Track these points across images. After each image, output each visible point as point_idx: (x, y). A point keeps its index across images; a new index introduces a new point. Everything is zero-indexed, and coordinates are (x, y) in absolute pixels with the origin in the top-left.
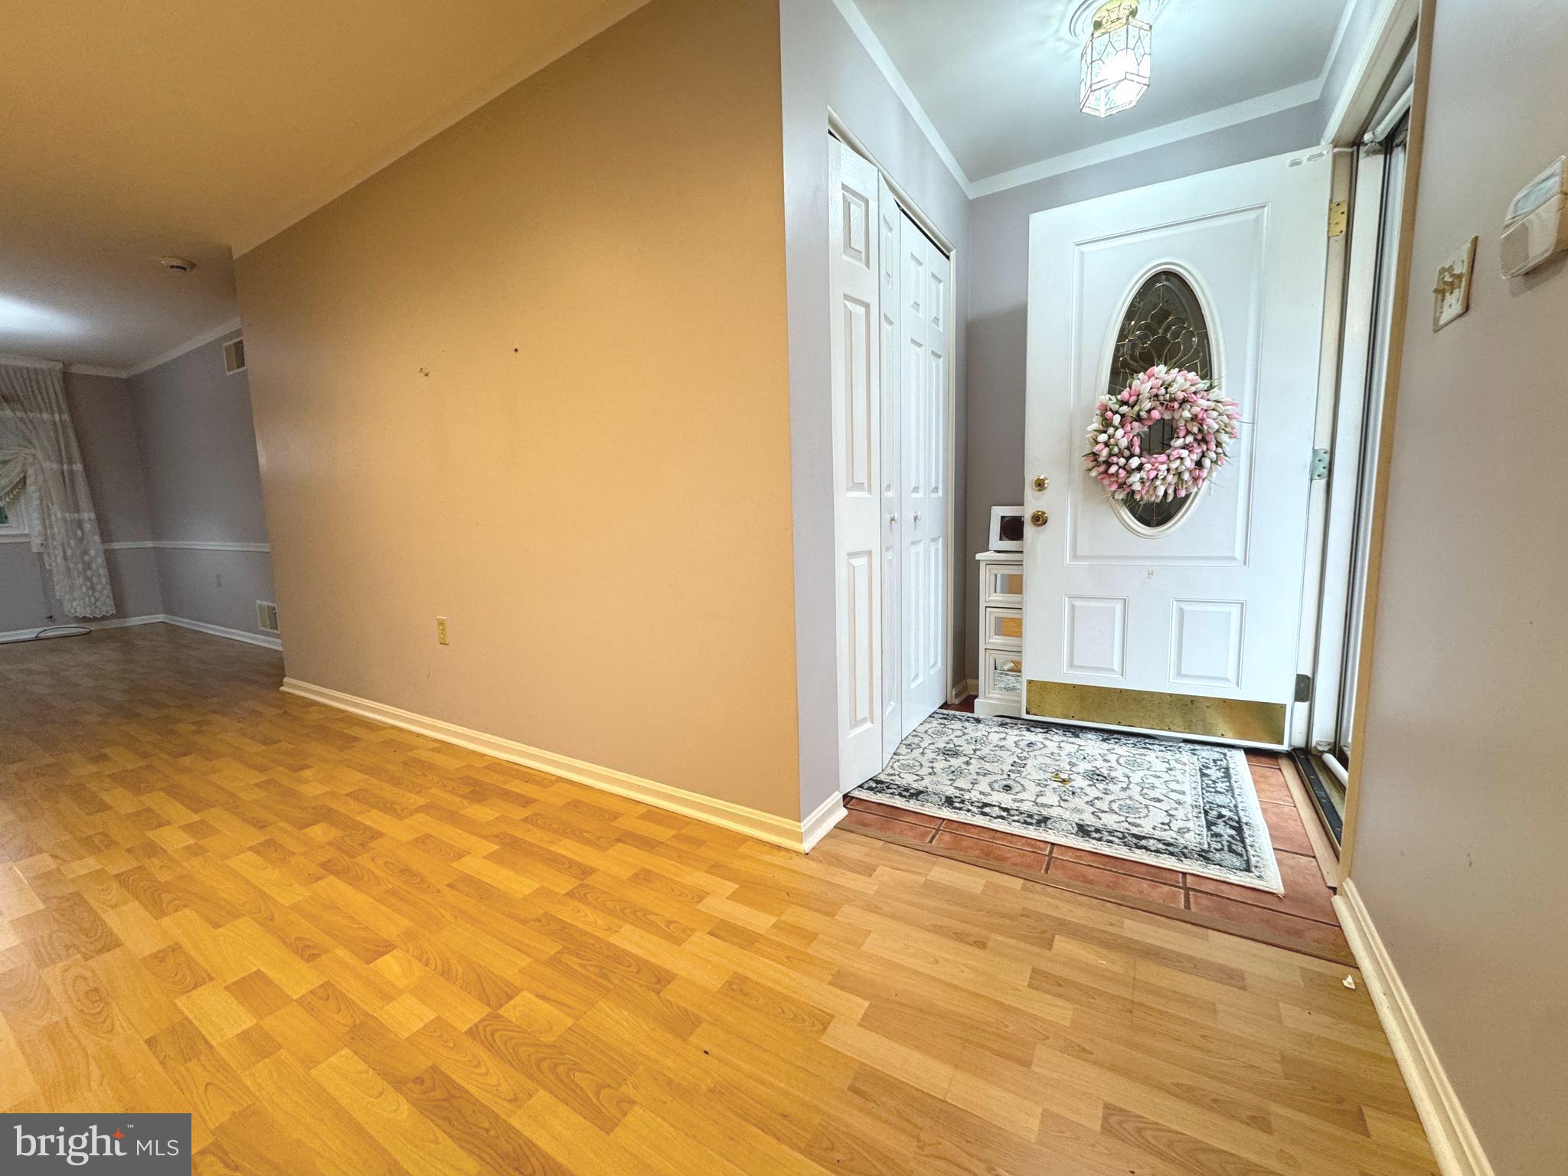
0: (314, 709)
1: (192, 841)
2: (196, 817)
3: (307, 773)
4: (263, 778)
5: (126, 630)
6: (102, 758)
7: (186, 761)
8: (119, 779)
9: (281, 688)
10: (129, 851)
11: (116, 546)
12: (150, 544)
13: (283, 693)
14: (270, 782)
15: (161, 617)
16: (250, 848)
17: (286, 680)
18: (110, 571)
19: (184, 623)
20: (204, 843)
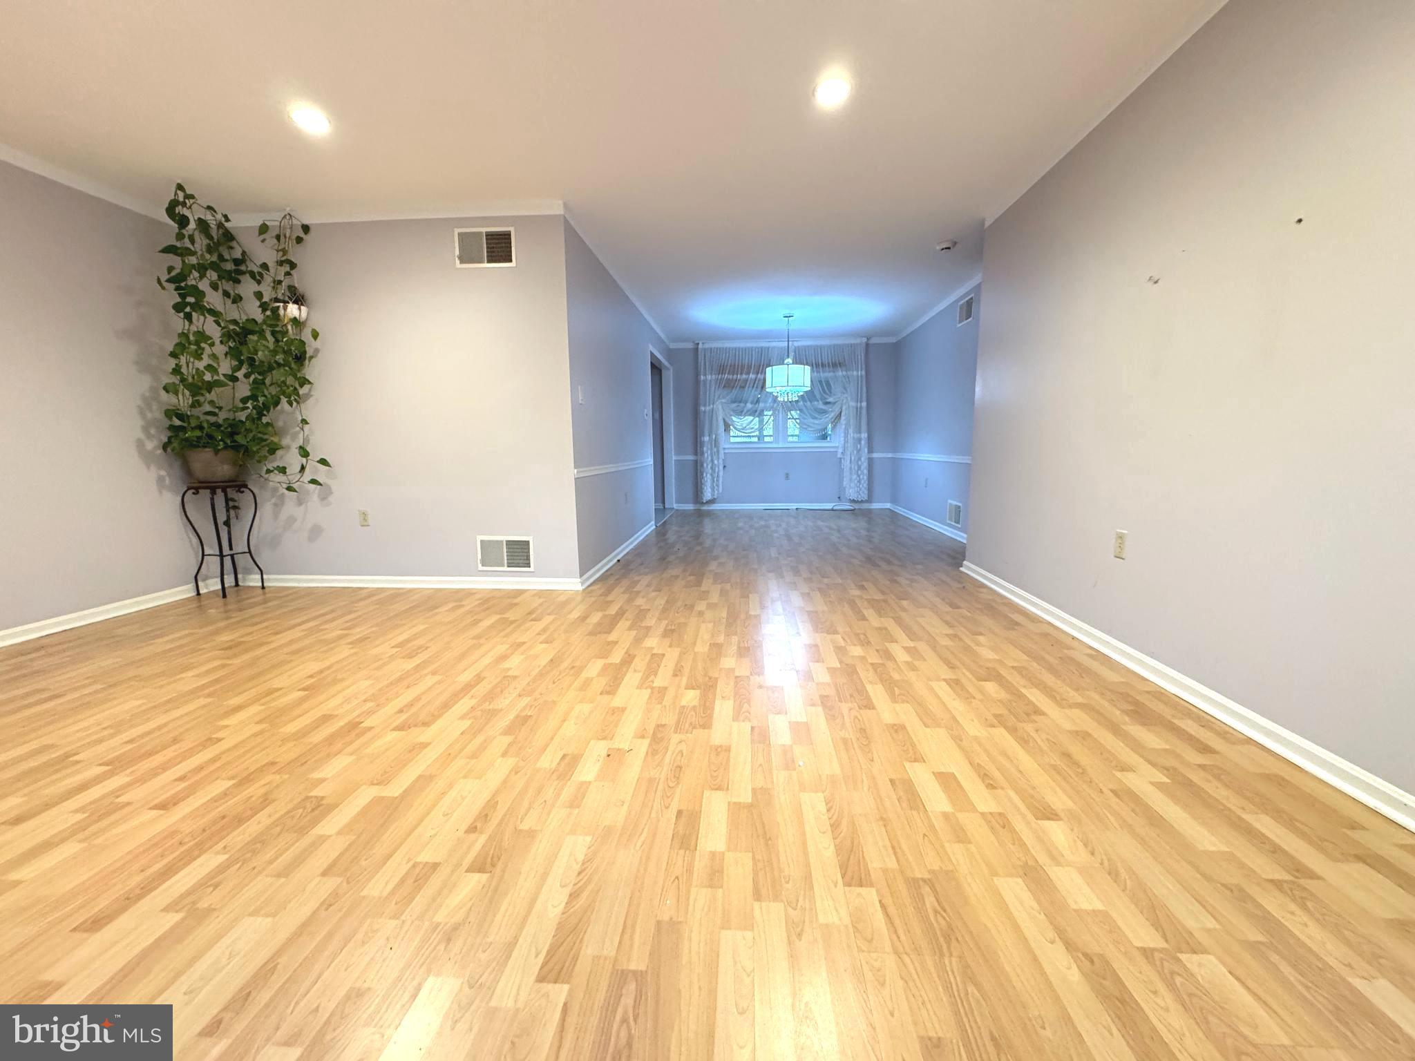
0: (985, 590)
1: (909, 659)
2: (912, 644)
3: (981, 639)
4: (951, 631)
5: (870, 511)
6: (862, 588)
7: (905, 603)
8: (872, 603)
9: (961, 569)
10: (877, 651)
11: (875, 455)
12: (890, 455)
13: (962, 572)
14: (955, 636)
15: (888, 506)
16: (945, 680)
17: (965, 562)
18: (869, 471)
19: (900, 510)
20: (916, 663)
